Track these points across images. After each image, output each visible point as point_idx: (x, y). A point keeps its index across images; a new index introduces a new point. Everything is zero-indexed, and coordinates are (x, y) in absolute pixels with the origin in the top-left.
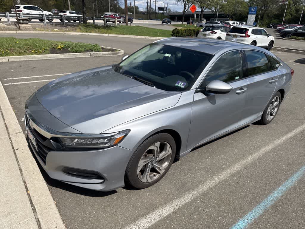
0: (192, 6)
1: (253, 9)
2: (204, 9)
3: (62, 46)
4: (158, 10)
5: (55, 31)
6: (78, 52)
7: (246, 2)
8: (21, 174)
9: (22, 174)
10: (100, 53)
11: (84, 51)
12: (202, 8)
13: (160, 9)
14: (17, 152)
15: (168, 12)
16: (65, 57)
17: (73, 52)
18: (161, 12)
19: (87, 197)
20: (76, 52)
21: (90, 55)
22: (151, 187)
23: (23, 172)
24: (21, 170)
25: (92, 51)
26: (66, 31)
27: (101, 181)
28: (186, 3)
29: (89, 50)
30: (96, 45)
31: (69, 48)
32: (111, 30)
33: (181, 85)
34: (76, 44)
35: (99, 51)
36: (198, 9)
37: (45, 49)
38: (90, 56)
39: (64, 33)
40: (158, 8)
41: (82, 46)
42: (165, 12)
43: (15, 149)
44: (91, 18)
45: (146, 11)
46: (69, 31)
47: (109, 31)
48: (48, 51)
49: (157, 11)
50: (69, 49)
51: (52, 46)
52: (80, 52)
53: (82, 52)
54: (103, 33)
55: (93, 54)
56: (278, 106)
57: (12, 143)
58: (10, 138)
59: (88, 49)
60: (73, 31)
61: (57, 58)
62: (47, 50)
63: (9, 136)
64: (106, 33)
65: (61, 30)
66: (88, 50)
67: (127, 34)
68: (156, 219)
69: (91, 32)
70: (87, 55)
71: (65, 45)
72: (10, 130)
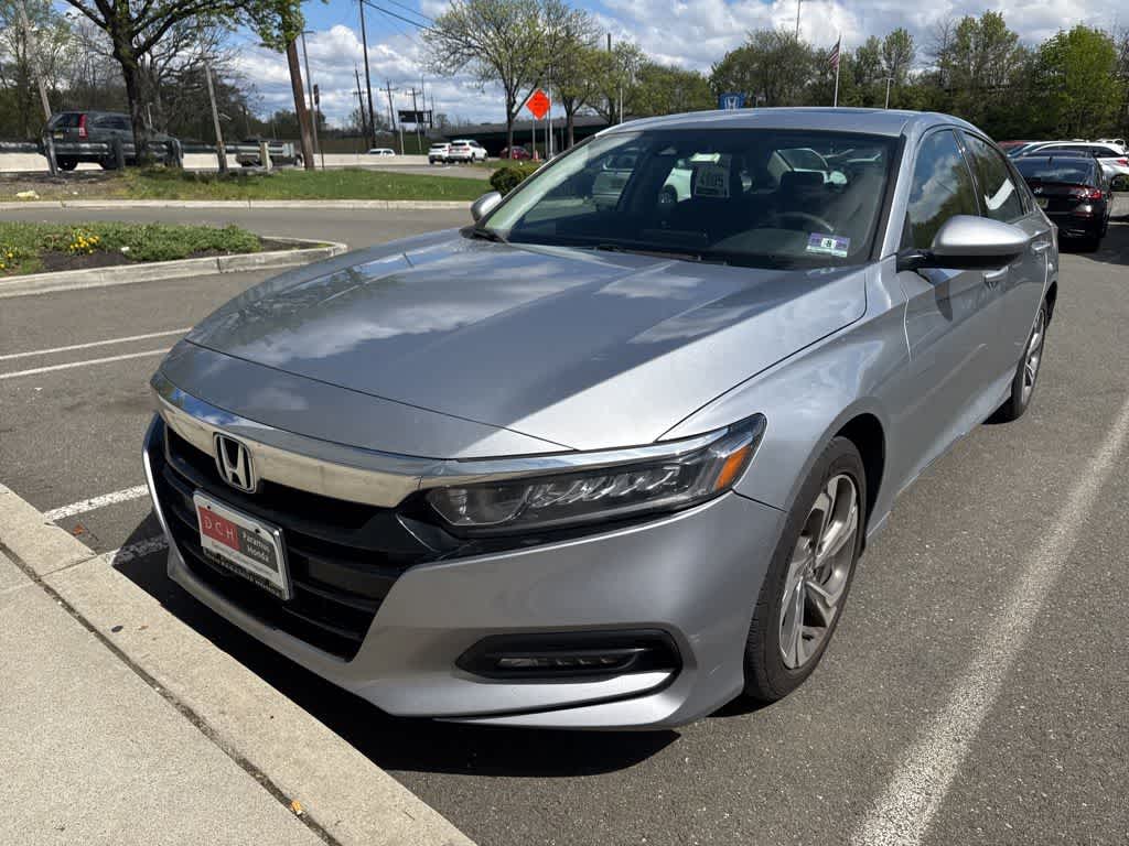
0: (533, 94)
1: (732, 101)
2: (574, 108)
3: (91, 239)
4: (403, 121)
5: (20, 199)
6: (167, 260)
7: (704, 79)
8: (204, 732)
9: (210, 733)
10: (259, 258)
11: (191, 253)
12: (567, 102)
13: (407, 116)
14: (119, 640)
15: (436, 125)
16: (113, 282)
17: (145, 260)
18: (411, 126)
19: (562, 780)
20: (157, 260)
21: (219, 268)
22: (801, 690)
23: (213, 722)
24: (189, 713)
25: (221, 251)
26: (70, 197)
27: (658, 677)
28: (515, 83)
29: (209, 248)
30: (231, 231)
31: (124, 244)
32: (257, 184)
33: (829, 246)
34: (149, 228)
35: (248, 252)
36: (557, 112)
37: (17, 256)
38: (217, 272)
39: (64, 206)
40: (401, 113)
41: (176, 235)
42: (428, 125)
43: (105, 627)
44: (164, 147)
45: (355, 125)
46: (81, 196)
47: (250, 190)
48: (34, 262)
49: (398, 125)
50: (125, 249)
51: (49, 240)
52: (174, 259)
53: (181, 258)
54: (227, 199)
55: (230, 261)
56: (1039, 349)
57: (70, 609)
58: (48, 589)
59: (203, 243)
60: (97, 195)
61: (79, 286)
62: (27, 257)
63: (38, 580)
64: (239, 199)
65: (47, 195)
66: (204, 250)
67: (322, 197)
68: (923, 810)
69: (174, 197)
70: (205, 267)
71: (106, 235)
72: (30, 558)
